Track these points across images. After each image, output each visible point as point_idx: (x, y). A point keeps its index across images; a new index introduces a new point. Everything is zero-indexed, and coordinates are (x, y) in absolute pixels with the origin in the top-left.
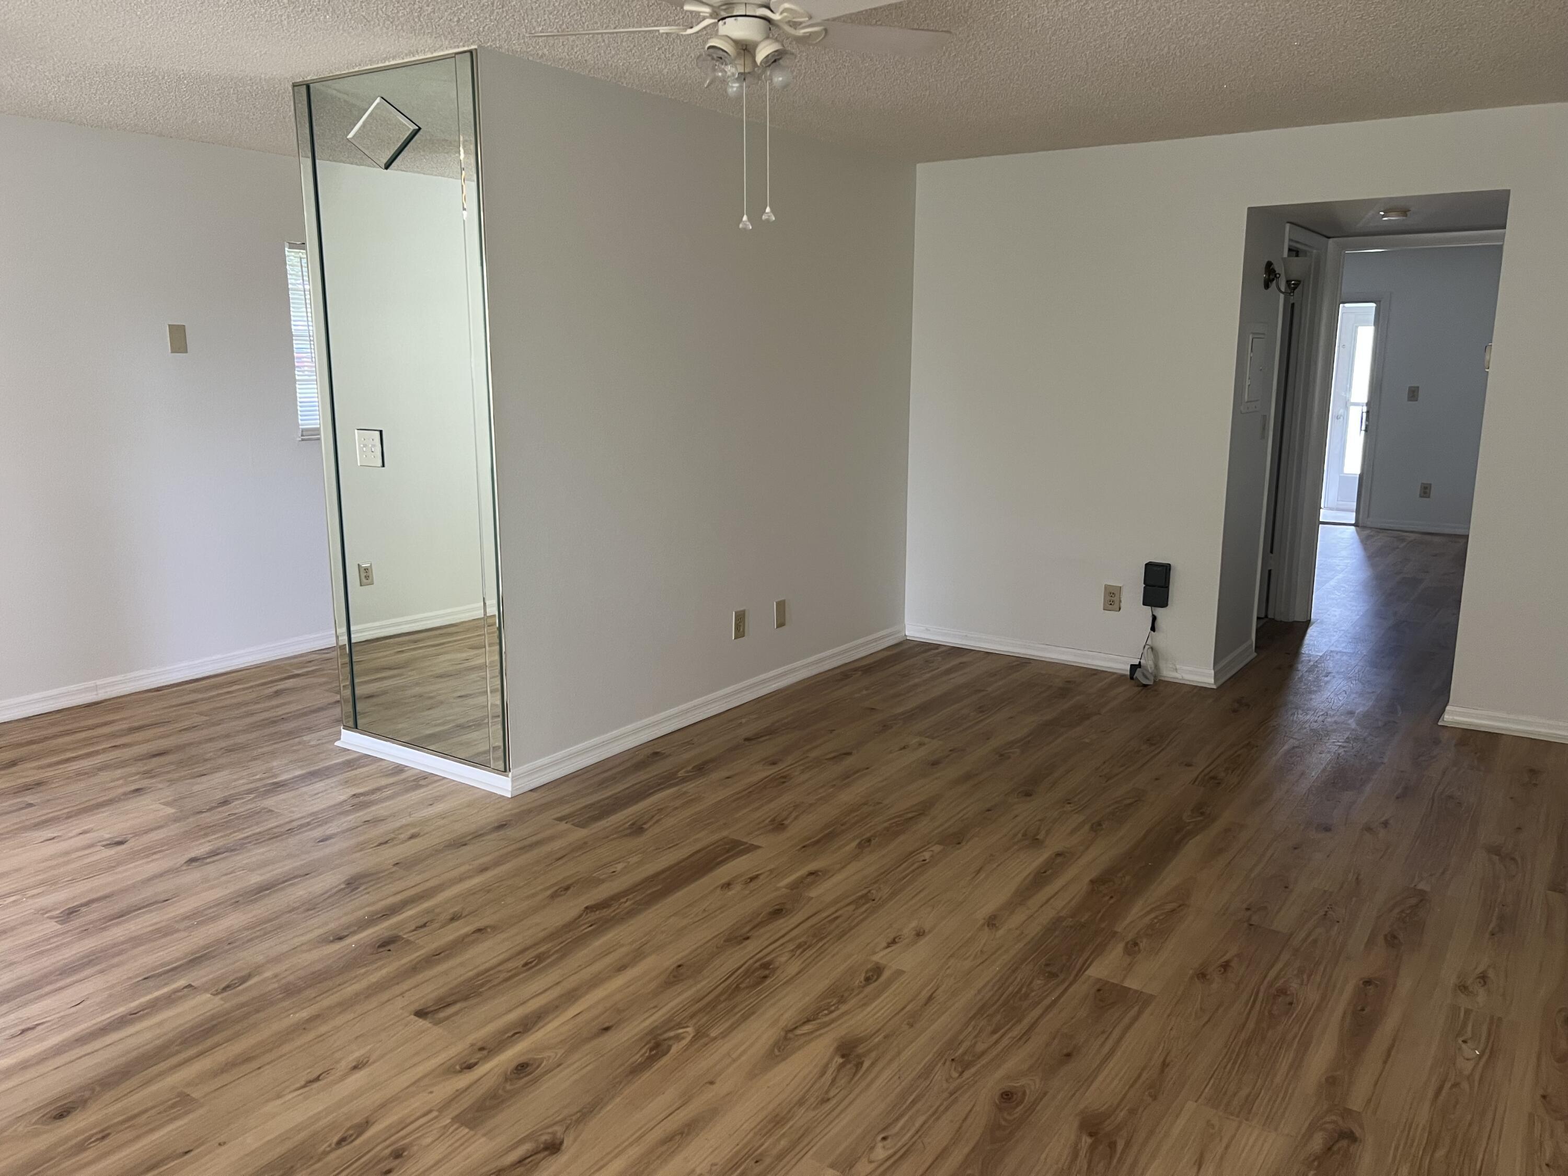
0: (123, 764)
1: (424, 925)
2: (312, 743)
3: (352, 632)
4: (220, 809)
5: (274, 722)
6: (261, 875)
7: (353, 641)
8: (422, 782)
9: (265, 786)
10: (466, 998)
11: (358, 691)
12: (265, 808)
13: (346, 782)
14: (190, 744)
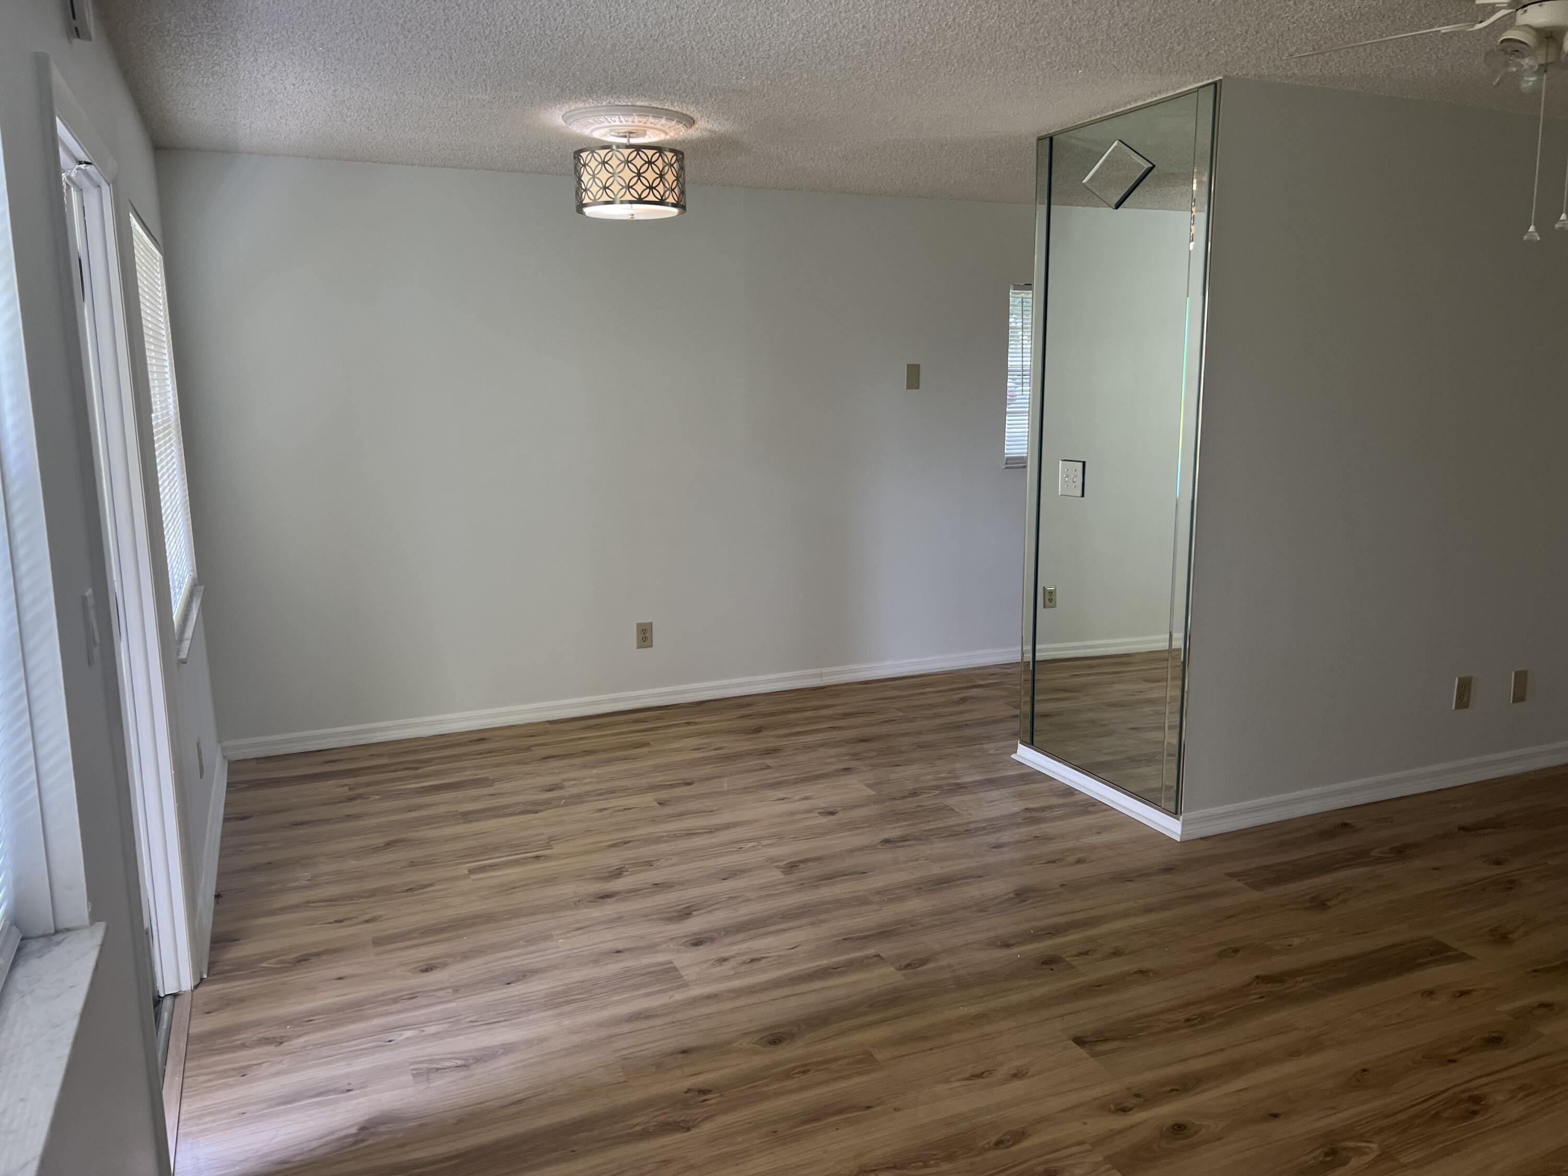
0: (837, 744)
1: (1087, 953)
2: (991, 752)
3: (1037, 651)
4: (910, 799)
5: (958, 726)
6: (942, 868)
7: (1037, 659)
8: (1090, 809)
9: (948, 785)
10: (1124, 1038)
11: (1038, 708)
12: (947, 806)
13: (1020, 795)
14: (889, 736)
